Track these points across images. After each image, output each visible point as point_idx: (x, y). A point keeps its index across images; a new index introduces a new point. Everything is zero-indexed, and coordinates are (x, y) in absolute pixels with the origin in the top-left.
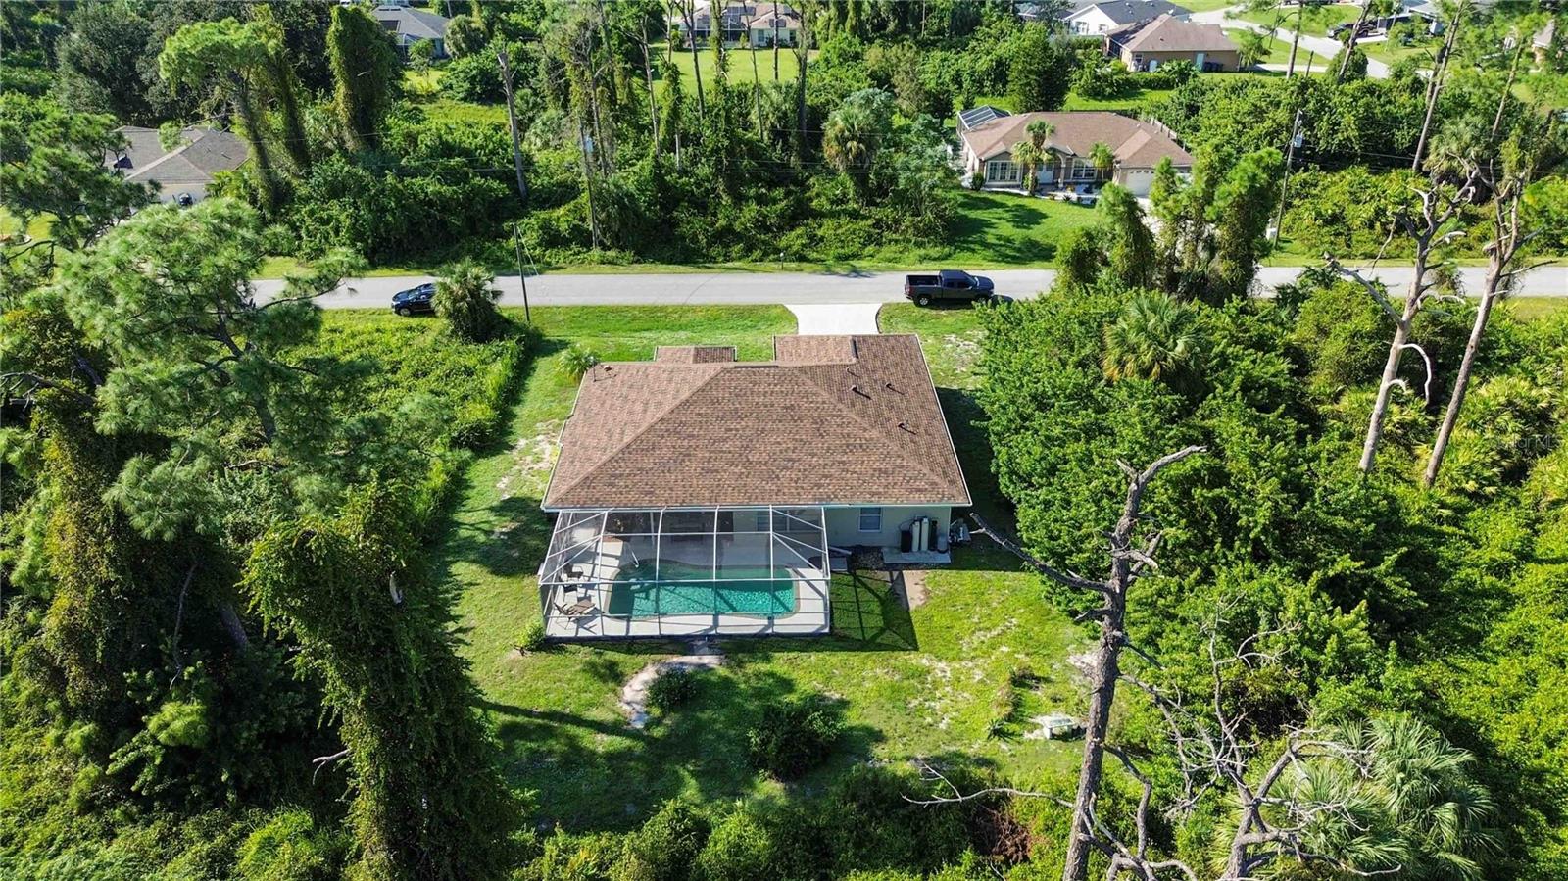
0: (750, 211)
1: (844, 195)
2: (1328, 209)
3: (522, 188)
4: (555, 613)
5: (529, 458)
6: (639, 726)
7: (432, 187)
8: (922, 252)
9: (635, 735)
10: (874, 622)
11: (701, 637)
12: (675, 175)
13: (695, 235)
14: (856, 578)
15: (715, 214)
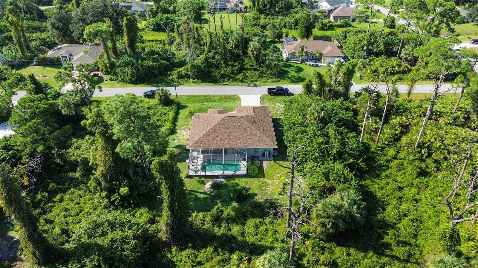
0: (229, 69)
1: (253, 63)
2: (374, 68)
3: (172, 62)
4: (190, 170)
5: (181, 135)
6: (209, 193)
7: (150, 63)
8: (272, 80)
9: (208, 194)
10: (256, 172)
11: (221, 175)
12: (211, 59)
13: (216, 75)
14: (253, 163)
15: (221, 70)
